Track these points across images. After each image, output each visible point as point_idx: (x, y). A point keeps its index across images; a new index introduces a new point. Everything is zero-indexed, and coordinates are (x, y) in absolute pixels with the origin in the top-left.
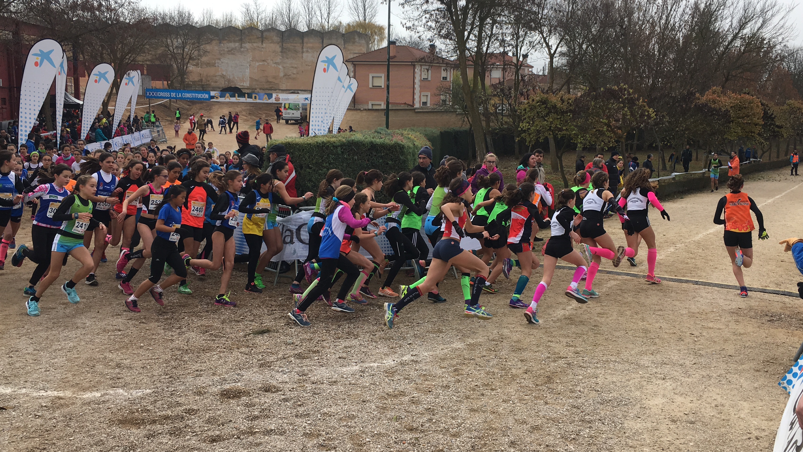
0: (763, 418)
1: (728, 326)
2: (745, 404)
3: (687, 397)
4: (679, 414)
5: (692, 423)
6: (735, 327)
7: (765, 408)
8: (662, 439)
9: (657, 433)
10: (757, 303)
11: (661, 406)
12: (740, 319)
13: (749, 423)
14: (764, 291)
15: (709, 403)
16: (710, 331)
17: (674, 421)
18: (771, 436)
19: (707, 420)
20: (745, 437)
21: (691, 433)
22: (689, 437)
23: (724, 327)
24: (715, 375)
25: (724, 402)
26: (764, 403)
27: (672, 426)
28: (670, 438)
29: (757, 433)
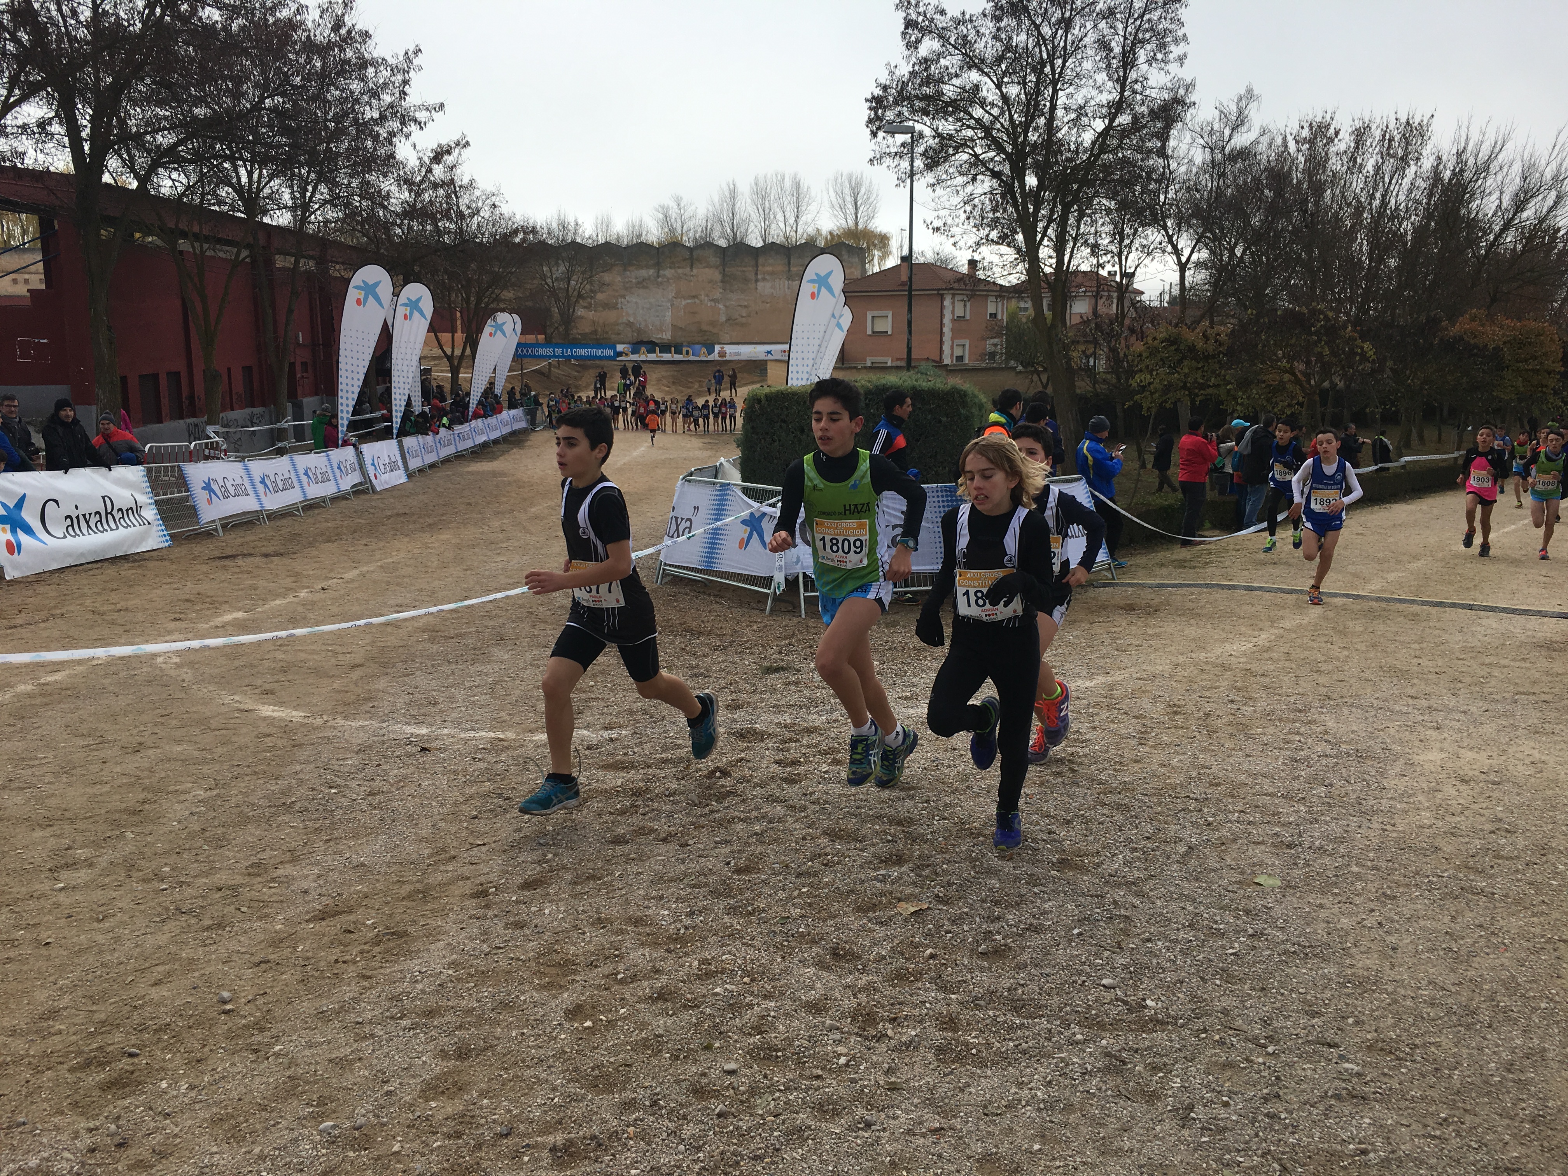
1: (1534, 663)
3: (1482, 752)
4: (1471, 773)
5: (1494, 783)
6: (1547, 664)
8: (1449, 802)
9: (1439, 795)
11: (1439, 763)
12: (1555, 654)
15: (1519, 760)
17: (1463, 781)
19: (1521, 781)
21: (1496, 795)
22: (1493, 801)
23: (1528, 664)
24: (1523, 725)
25: (1543, 758)
27: (1463, 787)
28: (1462, 801)
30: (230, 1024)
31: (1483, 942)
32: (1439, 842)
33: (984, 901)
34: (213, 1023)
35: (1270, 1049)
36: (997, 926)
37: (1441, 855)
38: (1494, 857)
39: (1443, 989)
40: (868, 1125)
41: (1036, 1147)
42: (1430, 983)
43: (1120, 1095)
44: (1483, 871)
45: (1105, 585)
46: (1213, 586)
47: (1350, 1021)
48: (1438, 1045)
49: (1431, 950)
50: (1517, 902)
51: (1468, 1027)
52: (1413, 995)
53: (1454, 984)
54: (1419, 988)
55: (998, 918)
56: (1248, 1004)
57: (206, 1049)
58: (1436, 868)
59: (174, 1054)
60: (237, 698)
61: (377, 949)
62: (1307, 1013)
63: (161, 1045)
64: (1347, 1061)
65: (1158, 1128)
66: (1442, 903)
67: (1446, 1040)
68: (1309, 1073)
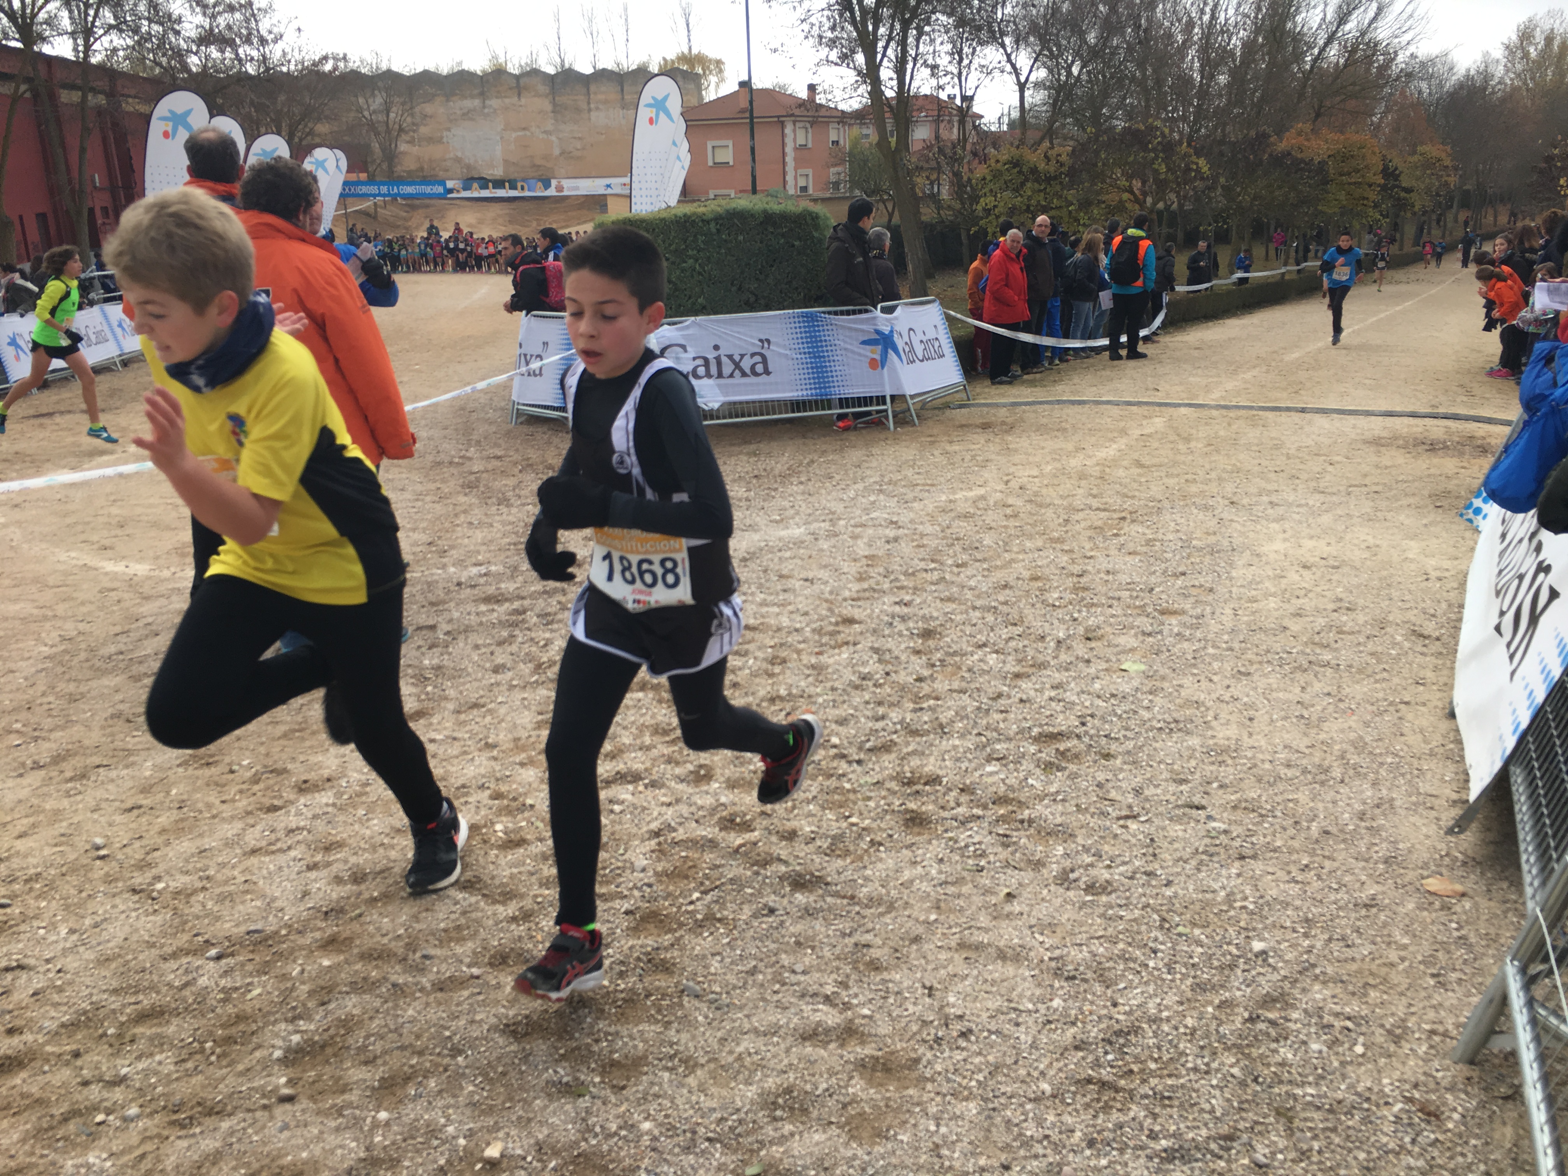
0: (1444, 557)
1: (1365, 459)
2: (1412, 543)
3: (1321, 540)
4: (1312, 560)
5: (1334, 567)
6: (1376, 459)
7: (1444, 546)
10: (1406, 430)
12: (1383, 449)
13: (1424, 563)
14: (1414, 415)
15: (1355, 545)
16: (1340, 466)
17: (1305, 567)
18: (1460, 576)
19: (1358, 564)
20: (1420, 579)
23: (1361, 460)
24: (1358, 514)
25: (1378, 543)
26: (1441, 541)
27: (1305, 573)
28: (1305, 585)
29: (1438, 574)
30: (106, 869)
31: (1331, 708)
32: (1286, 622)
33: (867, 703)
34: (88, 868)
36: (880, 725)
37: (1288, 633)
38: (1337, 632)
39: (1298, 751)
40: (772, 911)
41: (933, 917)
42: (1285, 747)
43: (1008, 865)
44: (1328, 646)
45: (961, 407)
46: (1064, 402)
47: (1215, 785)
48: (1296, 801)
49: (1285, 718)
51: (1322, 783)
52: (1271, 759)
53: (1307, 747)
54: (1276, 752)
55: (883, 718)
56: (1121, 777)
57: (84, 894)
58: (1286, 646)
59: (49, 902)
60: (73, 555)
61: (256, 788)
62: (1174, 781)
63: (33, 894)
64: (1214, 820)
65: (1045, 892)
66: (1292, 676)
67: (1303, 796)
68: (1180, 834)
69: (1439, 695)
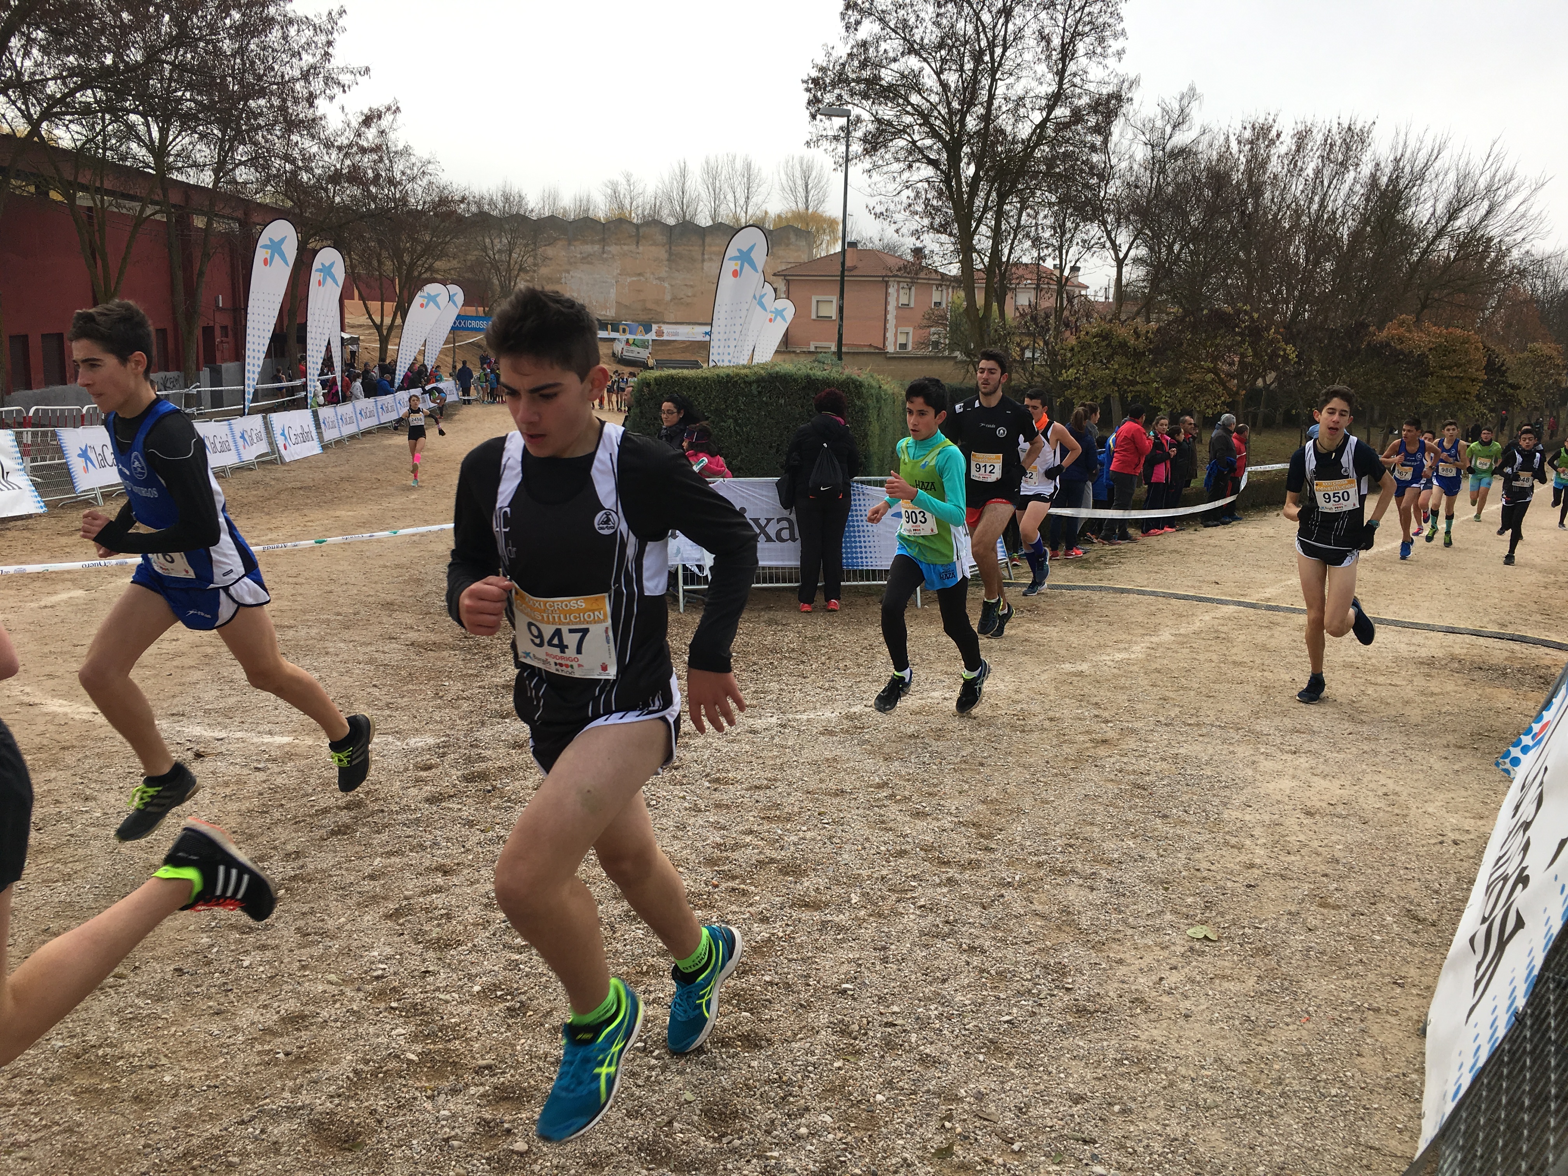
0: (1467, 815)
1: (1411, 681)
2: (1436, 794)
3: (1335, 780)
4: (1319, 804)
5: (1342, 817)
6: (1424, 683)
7: (1471, 800)
8: (1288, 839)
9: (1279, 829)
10: (1465, 651)
11: (1288, 792)
12: (1434, 672)
13: (1443, 820)
14: (1477, 634)
15: (1372, 790)
16: (1379, 688)
17: (1309, 814)
18: (1481, 841)
19: (1368, 814)
20: (1433, 841)
21: (1339, 831)
22: (1334, 838)
23: (1404, 683)
24: (1384, 751)
25: (1398, 789)
26: (1470, 792)
27: (1306, 821)
28: (1302, 837)
29: (1456, 836)
31: (1284, 1010)
35: (1016, 1147)
38: (1320, 905)
39: (1228, 1068)
42: (1216, 1060)
46: (1108, 589)
47: (1117, 1108)
48: (1206, 1142)
49: (1225, 1020)
50: (1333, 961)
51: (1245, 1118)
52: (1193, 1075)
53: (1242, 1062)
54: (1203, 1067)
56: (1008, 1086)
58: (1255, 917)
60: (27, 689)
62: (1070, 1098)
64: (1100, 1162)
66: (1252, 960)
67: (1217, 1135)
69: (1418, 1002)
